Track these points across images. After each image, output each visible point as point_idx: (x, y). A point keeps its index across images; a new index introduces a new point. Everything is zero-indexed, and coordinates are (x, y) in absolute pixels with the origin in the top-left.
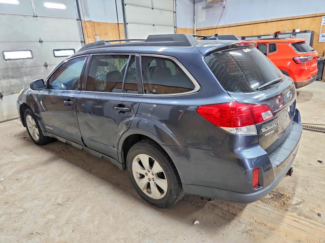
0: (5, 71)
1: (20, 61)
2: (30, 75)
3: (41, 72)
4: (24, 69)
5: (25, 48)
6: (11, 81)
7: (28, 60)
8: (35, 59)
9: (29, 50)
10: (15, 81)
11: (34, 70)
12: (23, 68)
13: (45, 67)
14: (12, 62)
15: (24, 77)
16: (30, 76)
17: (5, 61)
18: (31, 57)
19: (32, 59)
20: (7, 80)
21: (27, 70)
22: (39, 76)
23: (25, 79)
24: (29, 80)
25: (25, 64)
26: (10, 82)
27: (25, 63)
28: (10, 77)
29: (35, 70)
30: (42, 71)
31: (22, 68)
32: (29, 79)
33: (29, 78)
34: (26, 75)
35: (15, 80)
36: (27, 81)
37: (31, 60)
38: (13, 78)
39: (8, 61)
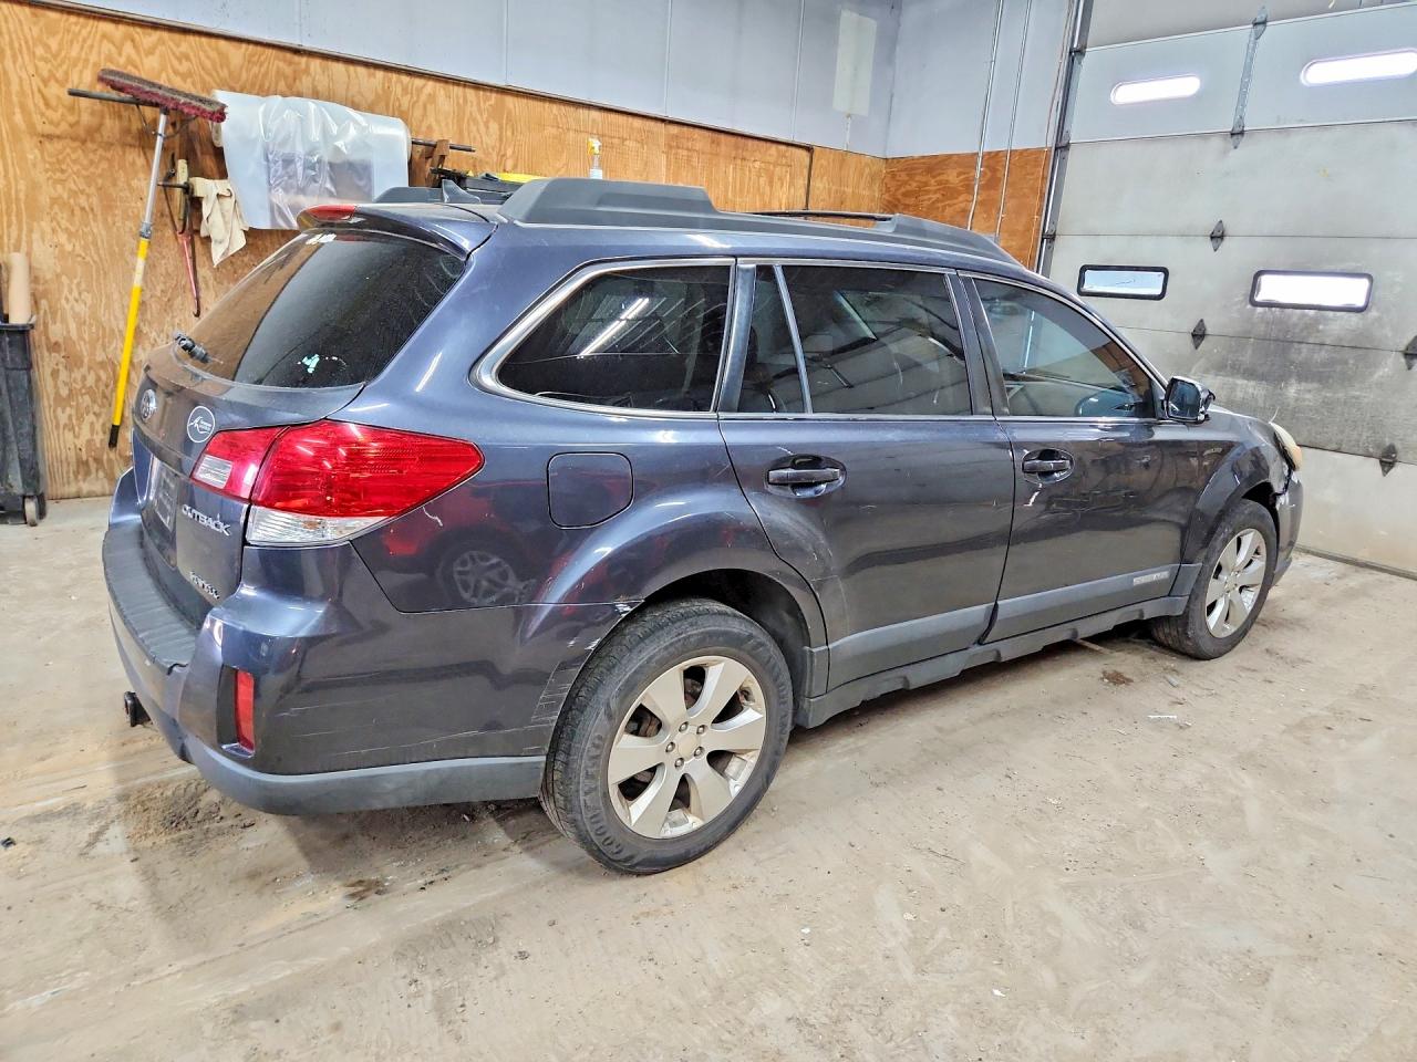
0: (1233, 344)
1: (1304, 315)
2: (1320, 381)
3: (1376, 376)
4: (1305, 350)
5: (1350, 266)
6: (1236, 385)
7: (1339, 314)
8: (1373, 314)
9: (1363, 272)
10: (1251, 390)
11: (1346, 363)
12: (1303, 345)
13: (1403, 360)
14: (1272, 313)
15: (1293, 381)
16: (1315, 385)
17: (1249, 306)
18: (1360, 303)
19: (1359, 315)
20: (1227, 379)
21: (1316, 356)
22: (1358, 393)
23: (1292, 390)
24: (1304, 400)
25: (1318, 331)
26: (1233, 389)
27: (1321, 327)
28: (1238, 370)
29: (1351, 362)
30: (1381, 373)
31: (1299, 342)
32: (1308, 396)
33: (1310, 391)
34: (1303, 376)
35: (1252, 383)
36: (1297, 400)
37: (1354, 317)
38: (1250, 374)
39: (1260, 310)
